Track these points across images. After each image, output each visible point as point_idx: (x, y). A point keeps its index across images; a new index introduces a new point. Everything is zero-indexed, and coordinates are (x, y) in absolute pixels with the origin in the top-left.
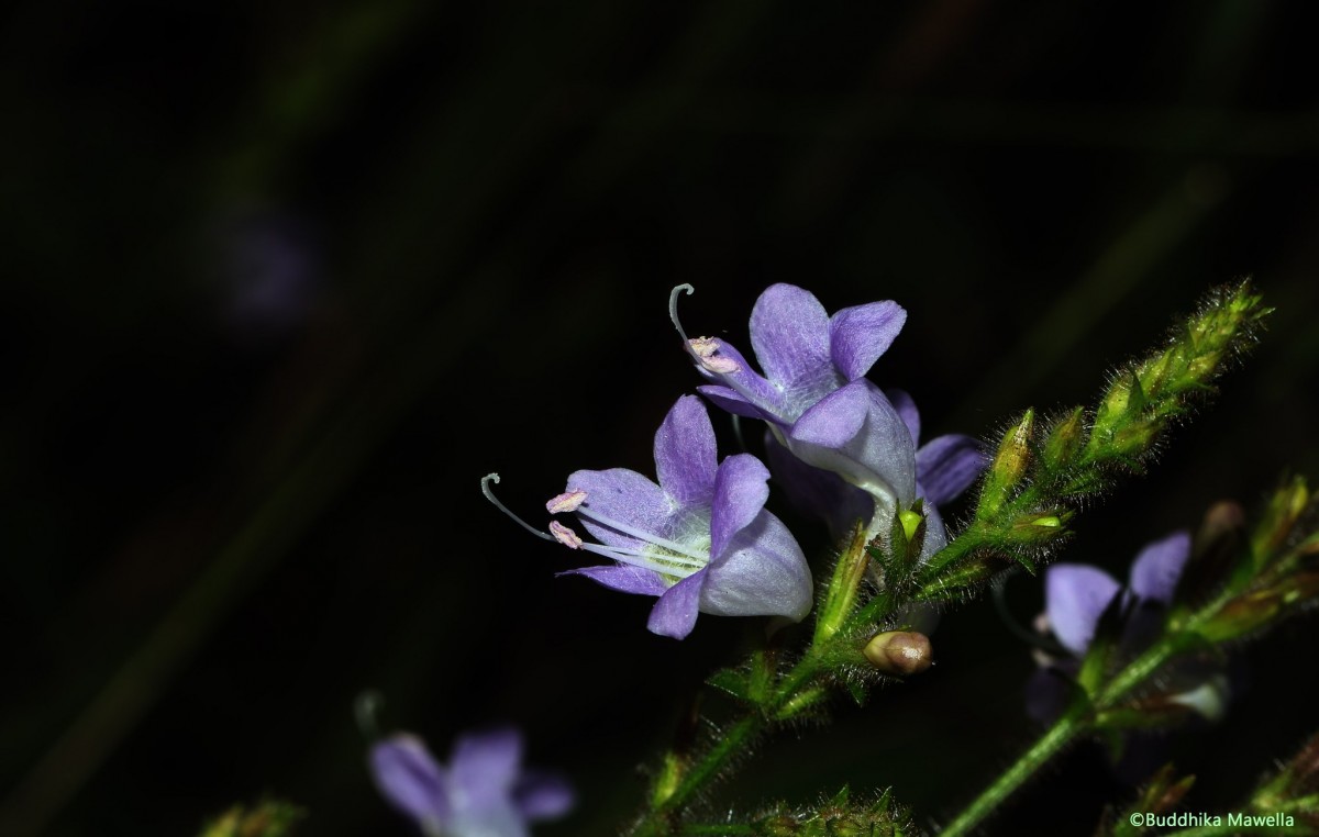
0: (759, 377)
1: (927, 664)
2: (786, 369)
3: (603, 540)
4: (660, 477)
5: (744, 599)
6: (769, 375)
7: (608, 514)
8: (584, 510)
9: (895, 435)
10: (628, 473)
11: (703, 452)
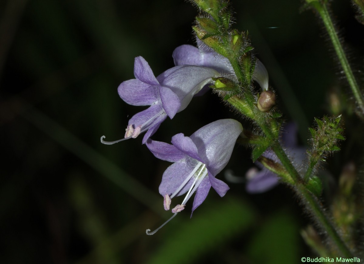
0: (149, 109)
1: (274, 95)
2: (150, 99)
3: (186, 191)
4: (172, 161)
5: (225, 154)
6: (150, 105)
7: (178, 186)
8: (172, 196)
9: (186, 74)
10: (166, 172)
11: (167, 147)
